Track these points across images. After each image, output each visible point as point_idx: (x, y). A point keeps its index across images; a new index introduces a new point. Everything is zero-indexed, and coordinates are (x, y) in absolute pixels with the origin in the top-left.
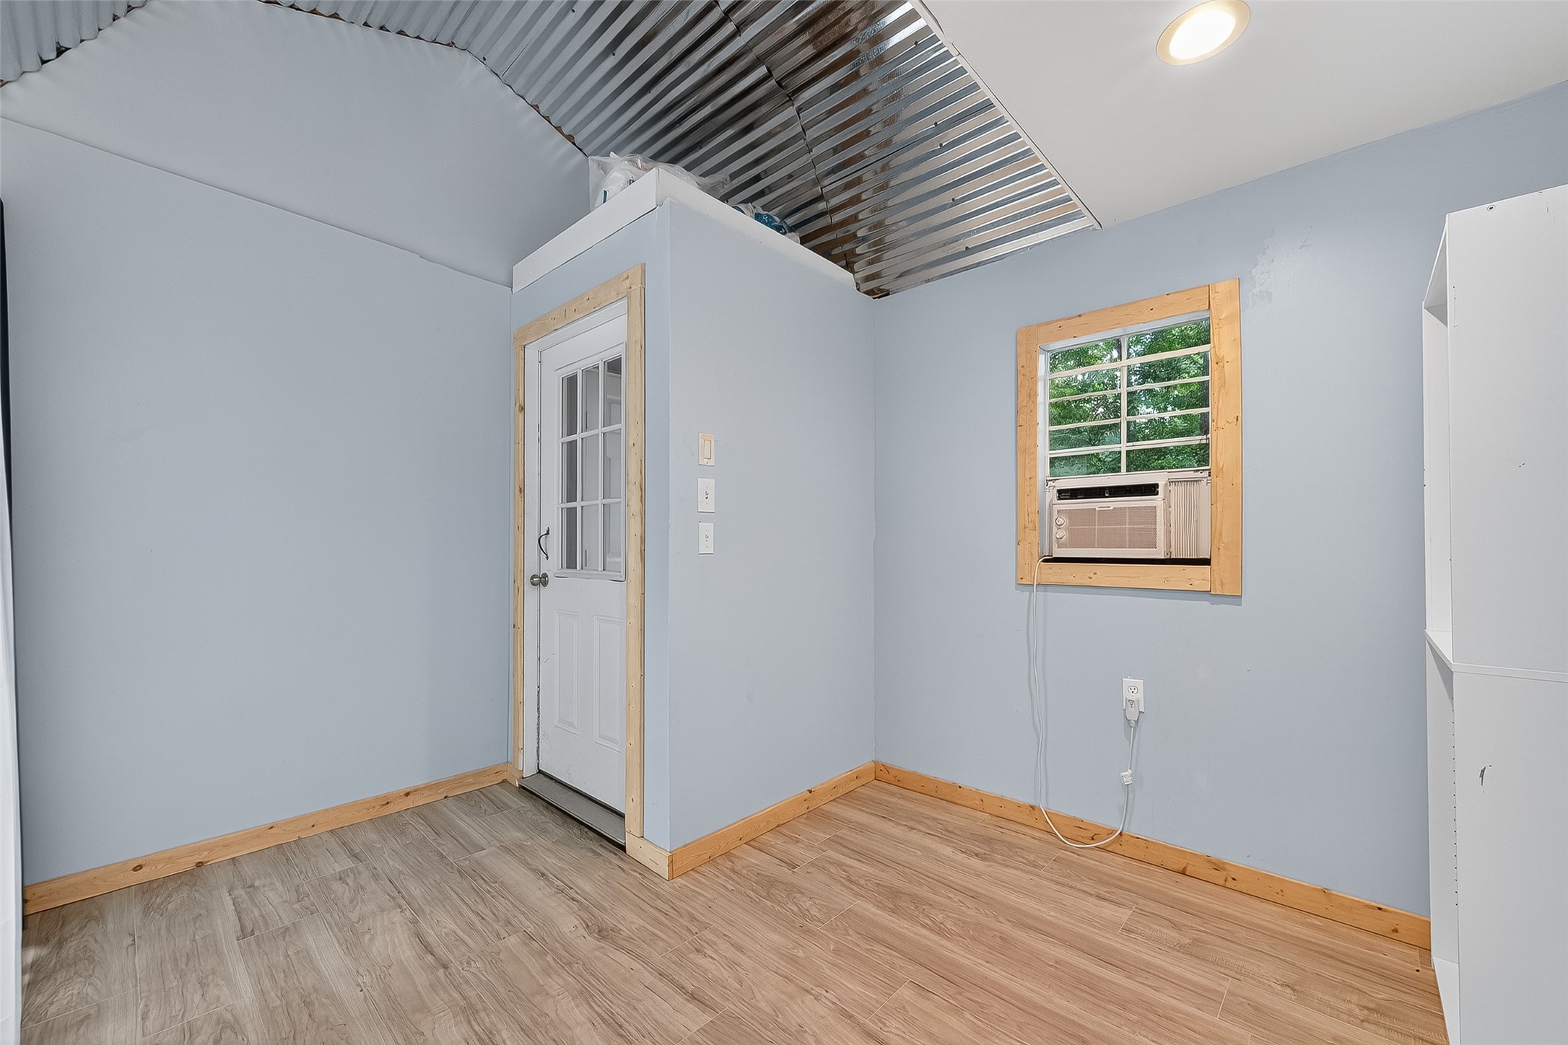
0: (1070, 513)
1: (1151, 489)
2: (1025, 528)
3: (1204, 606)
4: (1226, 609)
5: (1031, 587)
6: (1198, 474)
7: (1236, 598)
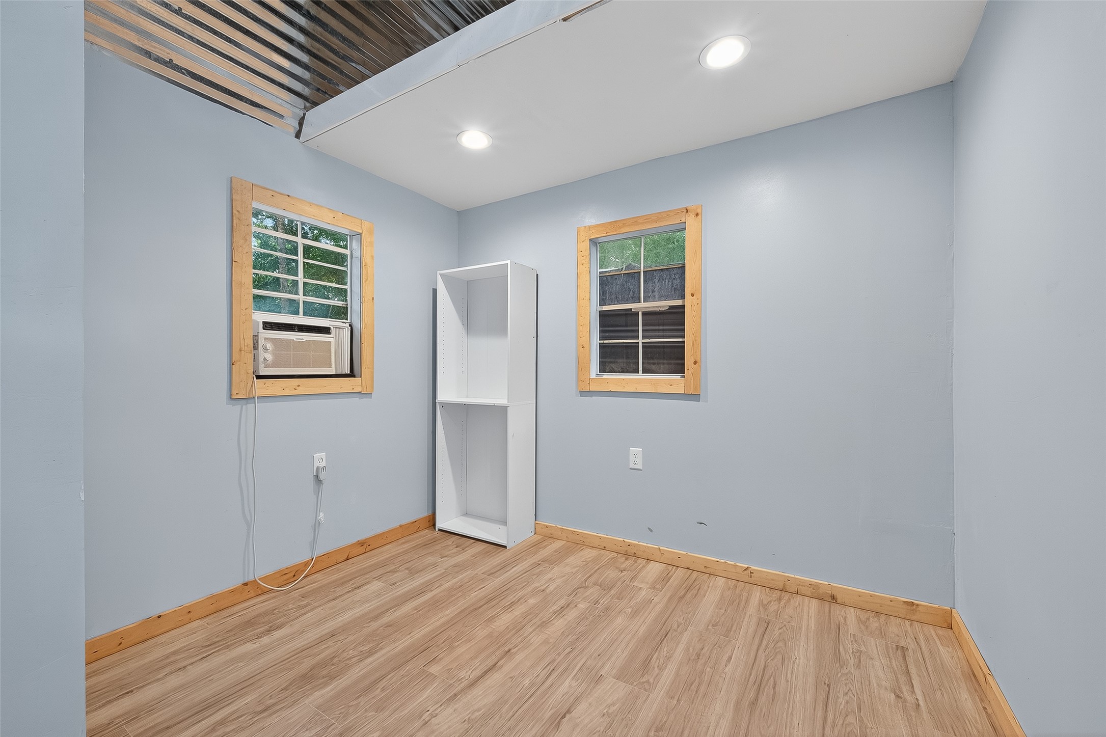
0: (273, 341)
1: (326, 330)
2: (240, 350)
3: (356, 400)
4: (365, 400)
5: (253, 400)
6: (344, 325)
7: (369, 395)
